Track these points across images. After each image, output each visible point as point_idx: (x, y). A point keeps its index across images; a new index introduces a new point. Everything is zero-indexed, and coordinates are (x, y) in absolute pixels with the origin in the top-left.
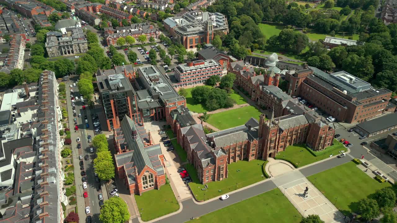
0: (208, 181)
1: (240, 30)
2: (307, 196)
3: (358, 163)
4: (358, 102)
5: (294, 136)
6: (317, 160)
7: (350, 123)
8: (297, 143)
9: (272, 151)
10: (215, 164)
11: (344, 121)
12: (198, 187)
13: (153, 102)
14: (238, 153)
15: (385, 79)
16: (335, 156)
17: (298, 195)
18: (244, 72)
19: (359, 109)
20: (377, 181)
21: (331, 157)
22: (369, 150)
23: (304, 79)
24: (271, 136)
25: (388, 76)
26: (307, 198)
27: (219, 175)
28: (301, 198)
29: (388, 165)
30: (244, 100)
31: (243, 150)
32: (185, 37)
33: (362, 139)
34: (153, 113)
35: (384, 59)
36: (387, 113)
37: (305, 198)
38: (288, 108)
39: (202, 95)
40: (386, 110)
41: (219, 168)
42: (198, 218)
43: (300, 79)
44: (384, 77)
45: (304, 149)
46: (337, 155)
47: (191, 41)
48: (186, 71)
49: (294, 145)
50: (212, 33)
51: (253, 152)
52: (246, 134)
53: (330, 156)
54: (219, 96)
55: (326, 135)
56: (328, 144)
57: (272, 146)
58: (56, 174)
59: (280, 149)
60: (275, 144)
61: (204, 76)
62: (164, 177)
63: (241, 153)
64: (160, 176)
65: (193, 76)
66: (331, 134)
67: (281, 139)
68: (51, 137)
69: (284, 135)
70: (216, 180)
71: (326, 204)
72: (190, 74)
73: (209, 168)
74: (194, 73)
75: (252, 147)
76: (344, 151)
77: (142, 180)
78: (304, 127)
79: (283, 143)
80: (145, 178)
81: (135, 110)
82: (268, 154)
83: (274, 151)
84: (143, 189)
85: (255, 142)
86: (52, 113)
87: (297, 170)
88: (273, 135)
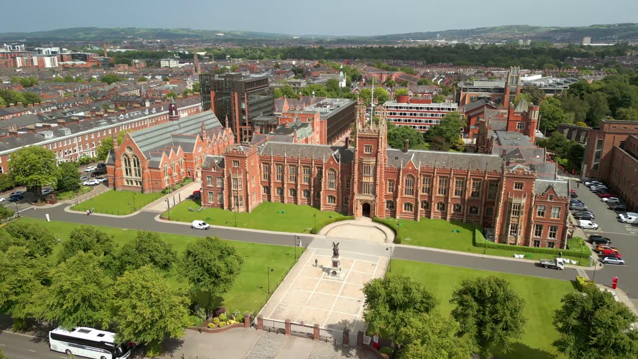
0: (213, 204)
2: (334, 273)
10: (224, 167)
14: (303, 184)
16: (532, 261)
23: (624, 138)
24: (361, 153)
28: (323, 276)
31: (312, 179)
41: (230, 179)
45: (468, 232)
51: (330, 188)
53: (516, 256)
55: (531, 205)
56: (550, 243)
57: (366, 181)
58: (64, 135)
59: (405, 213)
60: (375, 179)
61: (422, 124)
62: (159, 177)
63: (310, 186)
64: (152, 170)
65: (399, 120)
66: (553, 211)
67: (404, 181)
68: (122, 117)
69: (410, 172)
70: (226, 207)
71: (359, 301)
72: (394, 114)
73: (213, 171)
74: (401, 114)
75: (327, 175)
76: (574, 262)
77: (123, 163)
78: (484, 177)
79: (411, 196)
80: (127, 161)
81: (244, 120)
82: (359, 202)
83: (372, 199)
84: (126, 183)
85: (332, 162)
86: (162, 109)
87: (394, 245)
88: (367, 153)
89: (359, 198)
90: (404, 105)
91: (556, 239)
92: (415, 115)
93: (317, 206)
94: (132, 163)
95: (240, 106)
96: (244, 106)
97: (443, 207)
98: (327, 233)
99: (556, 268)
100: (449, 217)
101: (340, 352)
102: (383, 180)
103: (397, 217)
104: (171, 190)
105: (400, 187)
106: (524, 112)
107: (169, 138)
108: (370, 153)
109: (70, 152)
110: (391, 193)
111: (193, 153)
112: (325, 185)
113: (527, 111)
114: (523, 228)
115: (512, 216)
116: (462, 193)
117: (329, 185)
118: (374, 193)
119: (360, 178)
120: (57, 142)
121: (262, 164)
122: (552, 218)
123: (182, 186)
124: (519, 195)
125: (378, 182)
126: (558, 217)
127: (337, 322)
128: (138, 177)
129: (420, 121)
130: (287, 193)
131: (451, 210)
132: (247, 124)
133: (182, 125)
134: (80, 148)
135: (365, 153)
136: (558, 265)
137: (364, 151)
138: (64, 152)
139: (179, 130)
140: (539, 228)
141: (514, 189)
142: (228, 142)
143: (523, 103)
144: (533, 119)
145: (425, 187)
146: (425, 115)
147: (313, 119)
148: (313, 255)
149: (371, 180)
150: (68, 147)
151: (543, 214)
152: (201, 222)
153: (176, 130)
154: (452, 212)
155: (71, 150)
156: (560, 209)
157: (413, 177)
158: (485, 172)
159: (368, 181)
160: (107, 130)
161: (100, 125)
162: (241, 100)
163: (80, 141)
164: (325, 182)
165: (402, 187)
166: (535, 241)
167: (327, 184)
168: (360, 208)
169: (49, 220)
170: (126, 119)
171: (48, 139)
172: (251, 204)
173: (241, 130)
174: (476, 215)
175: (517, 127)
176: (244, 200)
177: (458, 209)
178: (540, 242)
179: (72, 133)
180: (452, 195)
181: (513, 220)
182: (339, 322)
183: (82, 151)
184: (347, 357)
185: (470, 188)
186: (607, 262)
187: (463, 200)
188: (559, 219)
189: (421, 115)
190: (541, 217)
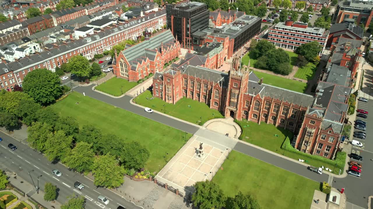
0: (158, 97)
2: (199, 156)
6: (276, 151)
8: (285, 128)
10: (163, 80)
16: (307, 165)
24: (231, 86)
32: (340, 12)
38: (322, 91)
42: (115, 107)
46: (310, 166)
51: (216, 98)
53: (300, 160)
55: (318, 133)
56: (325, 153)
57: (233, 101)
58: (96, 40)
59: (253, 119)
60: (238, 101)
61: (298, 41)
62: (136, 74)
63: (207, 94)
64: (133, 71)
65: (284, 37)
66: (330, 138)
67: (254, 103)
68: (126, 26)
69: (258, 99)
70: (163, 99)
71: (205, 175)
73: (158, 81)
74: (285, 33)
75: (215, 92)
76: (330, 171)
77: (120, 65)
78: (299, 109)
79: (257, 111)
80: (122, 65)
81: (188, 34)
82: (228, 110)
83: (235, 110)
84: (121, 75)
85: (217, 86)
86: (149, 18)
87: (238, 140)
88: (235, 87)
89: (228, 109)
90: (289, 27)
91: (329, 153)
92: (294, 35)
93: (209, 105)
94: (124, 66)
95: (186, 26)
96: (189, 26)
97: (275, 119)
98: (207, 126)
99: (318, 173)
100: (277, 125)
101: (185, 203)
102: (242, 101)
103: (249, 120)
104: (141, 81)
105: (251, 106)
106: (353, 55)
107: (143, 51)
108: (236, 87)
109: (99, 48)
110: (247, 107)
111: (154, 61)
112: (213, 97)
113: (355, 55)
114: (311, 143)
115: (306, 136)
116: (286, 114)
117: (215, 96)
118: (236, 107)
119: (230, 98)
120: (93, 44)
121: (184, 79)
122: (329, 142)
123: (148, 78)
124: (311, 127)
125: (239, 102)
126: (332, 142)
127: (190, 185)
128: (126, 73)
129: (296, 39)
130: (195, 95)
131: (279, 121)
132: (190, 36)
133: (151, 42)
134: (104, 46)
135: (234, 86)
136: (319, 172)
137: (234, 85)
138: (96, 48)
139: (149, 45)
140: (321, 145)
141: (310, 123)
142: (177, 49)
143: (354, 50)
144: (357, 61)
145: (266, 107)
146: (301, 36)
147: (224, 41)
148: (195, 140)
149: (236, 101)
150: (98, 46)
151: (324, 139)
152: (149, 109)
153: (148, 45)
154: (280, 122)
155: (100, 47)
156: (334, 138)
157: (259, 102)
158: (300, 106)
159: (234, 101)
160: (118, 34)
161: (115, 32)
162: (187, 23)
163: (104, 42)
164: (213, 95)
165: (253, 106)
166: (318, 151)
167: (214, 96)
168: (229, 113)
169: (85, 95)
170: (128, 27)
171: (89, 43)
172: (176, 99)
173: (186, 39)
174: (292, 126)
175: (346, 64)
176: (172, 98)
177: (283, 121)
178: (320, 152)
179: (101, 38)
180: (281, 114)
181: (306, 138)
182: (192, 186)
183: (105, 47)
184: (187, 207)
185: (291, 113)
186: (350, 174)
187: (286, 118)
188: (333, 143)
189: (298, 36)
190: (323, 140)
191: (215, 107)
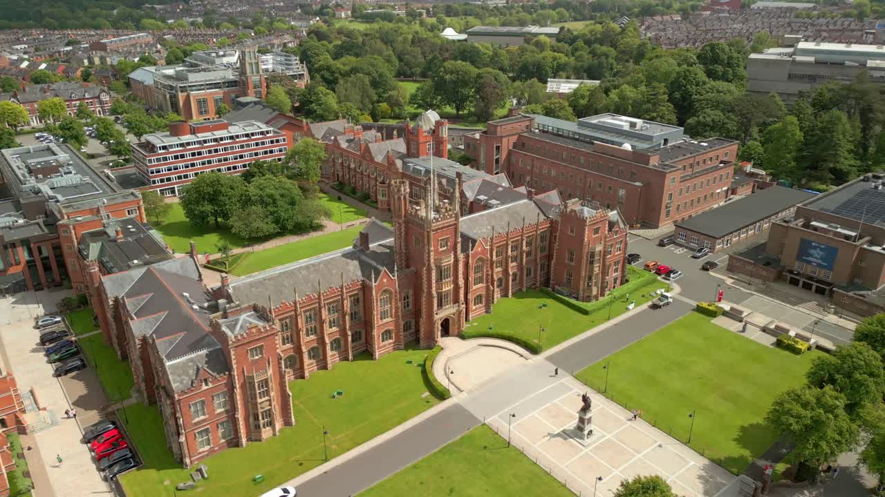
0: (210, 450)
1: (337, 75)
2: (590, 433)
3: (712, 314)
4: (666, 165)
5: (512, 266)
6: (593, 324)
7: (657, 227)
8: (524, 290)
9: (449, 311)
10: (230, 369)
11: (639, 225)
12: (162, 482)
13: (22, 226)
14: (330, 332)
15: (706, 131)
16: (645, 306)
17: (558, 435)
18: (349, 141)
19: (672, 183)
20: (787, 353)
21: (633, 310)
22: (729, 281)
23: (514, 139)
24: (436, 251)
25: (713, 121)
26: (592, 438)
27: (256, 418)
28: (572, 445)
29: (796, 308)
30: (356, 213)
31: (347, 318)
32: (181, 97)
33: (699, 258)
34: (18, 264)
35: (692, 89)
36: (736, 198)
37: (587, 441)
38: (482, 197)
39: (213, 198)
40: (734, 192)
41: (248, 385)
43: (505, 140)
44: (705, 125)
45: (549, 302)
46: (650, 303)
47: (202, 103)
48: (164, 148)
49: (519, 294)
50: (260, 81)
51: (384, 319)
52: (356, 263)
53: (630, 308)
54: (271, 196)
55: (605, 247)
56: (615, 280)
57: (446, 289)
60: (456, 282)
61: (230, 163)
63: (343, 330)
65: (193, 165)
66: (617, 246)
67: (473, 269)
69: (480, 254)
70: (244, 441)
72: (182, 156)
73: (204, 387)
74: (193, 154)
75: (379, 302)
78: (537, 231)
79: (482, 285)
82: (438, 322)
83: (455, 309)
85: (386, 281)
88: (444, 249)
89: (439, 316)
92: (216, 151)
100: (510, 292)
105: (470, 279)
112: (377, 319)
118: (456, 300)
119: (439, 288)
122: (616, 253)
124: (598, 241)
125: (461, 284)
129: (226, 160)
137: (440, 247)
141: (593, 236)
143: (426, 118)
144: (444, 136)
146: (232, 148)
151: (611, 252)
156: (621, 242)
157: (481, 260)
158: (537, 225)
159: (449, 288)
165: (472, 278)
168: (440, 330)
175: (427, 149)
188: (621, 252)
189: (225, 149)
190: (610, 256)
191: (385, 346)
